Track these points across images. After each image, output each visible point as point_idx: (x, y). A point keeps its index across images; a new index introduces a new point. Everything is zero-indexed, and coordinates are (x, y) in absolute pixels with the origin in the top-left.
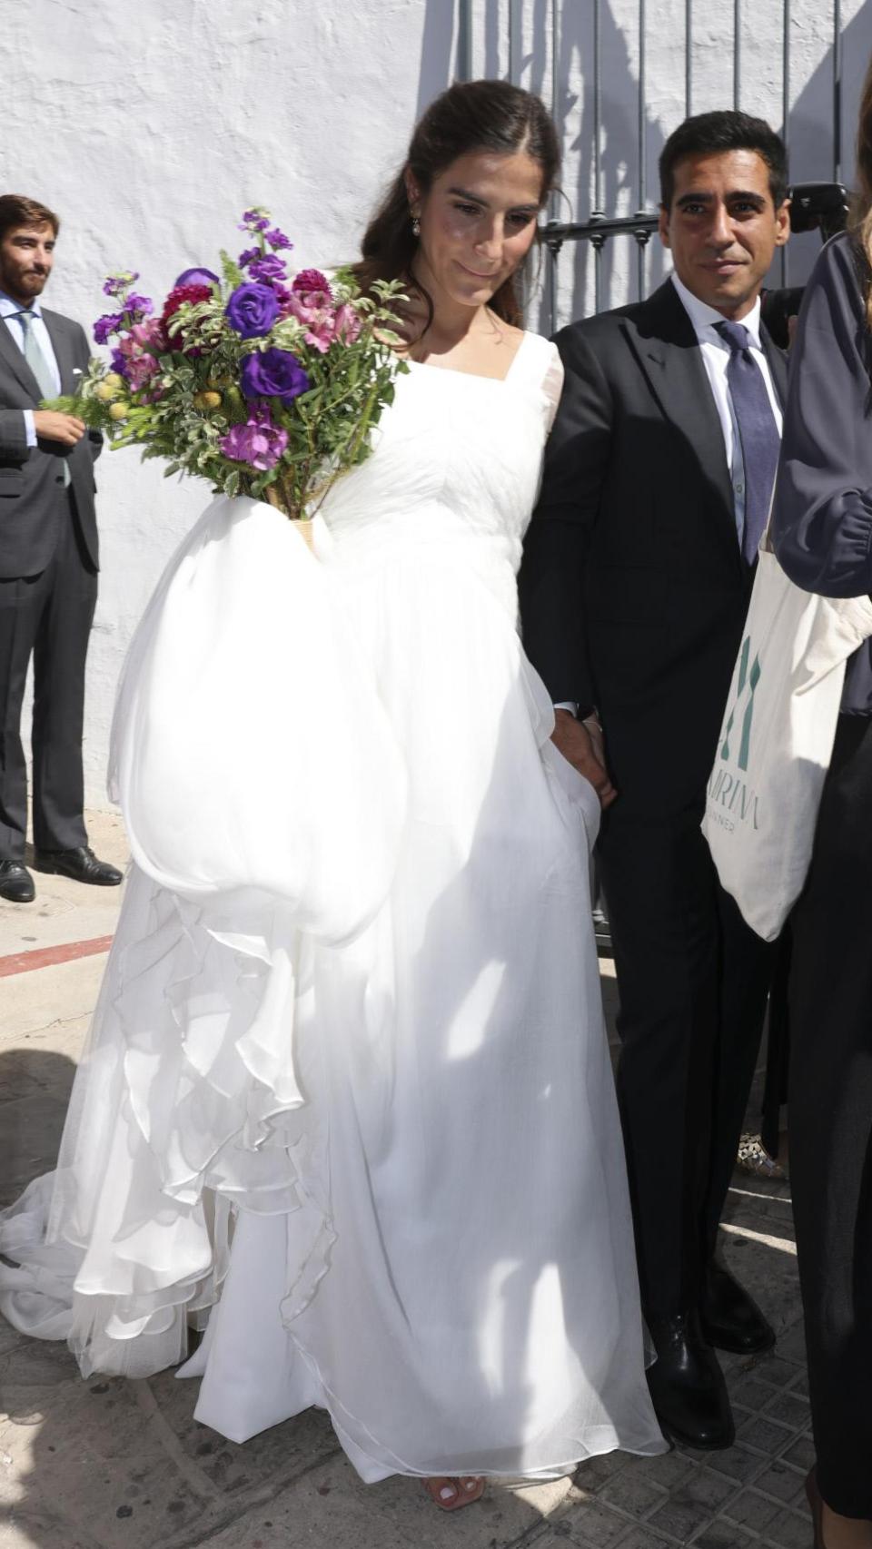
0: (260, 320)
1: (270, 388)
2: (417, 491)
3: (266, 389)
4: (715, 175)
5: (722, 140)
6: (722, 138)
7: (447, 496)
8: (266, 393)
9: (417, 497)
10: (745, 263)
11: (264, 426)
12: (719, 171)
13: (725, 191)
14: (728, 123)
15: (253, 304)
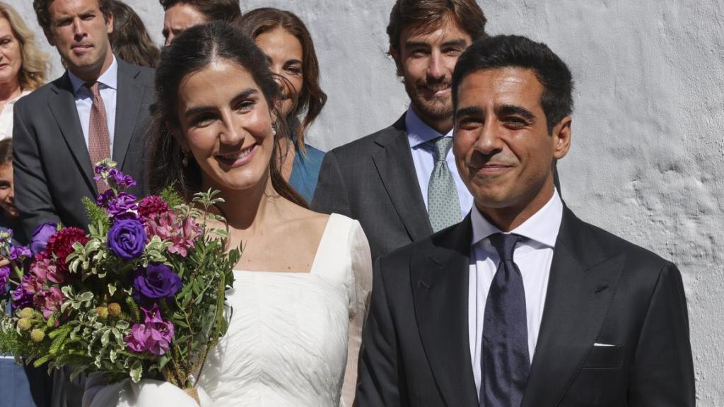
0: (134, 246)
1: (156, 292)
2: (243, 378)
3: (154, 294)
4: (488, 90)
5: (496, 59)
6: (496, 57)
7: (267, 379)
8: (155, 296)
9: (243, 382)
10: (512, 166)
11: (156, 320)
12: (491, 87)
13: (495, 105)
14: (504, 45)
15: (128, 235)
